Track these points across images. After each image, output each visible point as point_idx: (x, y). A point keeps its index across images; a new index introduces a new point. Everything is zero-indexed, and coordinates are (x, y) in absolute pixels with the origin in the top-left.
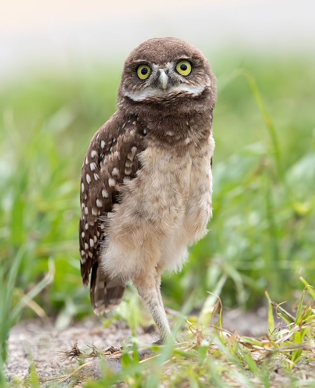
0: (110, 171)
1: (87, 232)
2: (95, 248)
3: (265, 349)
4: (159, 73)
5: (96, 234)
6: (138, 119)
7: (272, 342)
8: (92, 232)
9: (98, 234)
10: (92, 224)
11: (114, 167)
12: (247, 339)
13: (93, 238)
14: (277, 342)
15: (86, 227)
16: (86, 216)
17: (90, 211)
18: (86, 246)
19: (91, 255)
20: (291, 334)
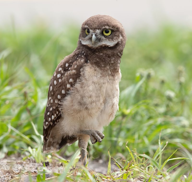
0: (68, 80)
1: (51, 112)
2: (55, 120)
3: (108, 180)
4: (92, 35)
5: (56, 113)
6: (85, 54)
7: (112, 177)
8: (54, 112)
9: (57, 113)
10: (54, 108)
11: (70, 78)
12: (100, 174)
13: (54, 115)
14: (114, 177)
15: (51, 109)
16: (51, 104)
17: (54, 101)
18: (50, 119)
19: (52, 124)
20: (122, 174)
